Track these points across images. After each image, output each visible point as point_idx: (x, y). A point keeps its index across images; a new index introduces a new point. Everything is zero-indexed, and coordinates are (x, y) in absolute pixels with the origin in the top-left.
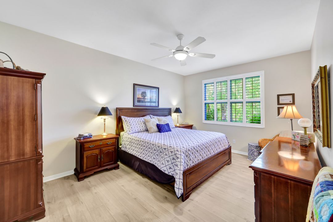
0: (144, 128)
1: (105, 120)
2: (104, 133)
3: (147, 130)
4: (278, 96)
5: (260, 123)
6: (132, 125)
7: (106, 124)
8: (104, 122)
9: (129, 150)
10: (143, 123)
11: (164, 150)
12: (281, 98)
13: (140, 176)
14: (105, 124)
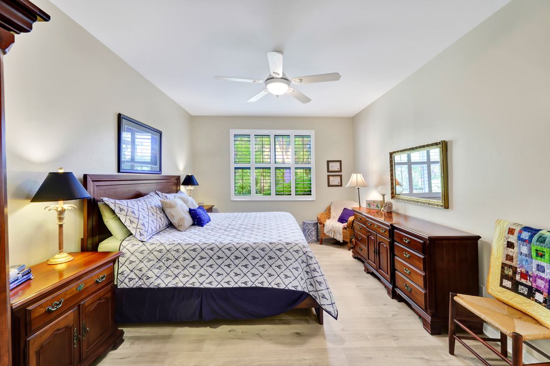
0: (164, 222)
1: (61, 212)
2: (57, 256)
3: (171, 225)
4: (328, 162)
5: (311, 194)
6: (141, 217)
7: (64, 227)
8: (60, 219)
9: (159, 281)
10: (158, 212)
11: (278, 252)
12: (331, 164)
13: (199, 328)
14: (61, 226)
